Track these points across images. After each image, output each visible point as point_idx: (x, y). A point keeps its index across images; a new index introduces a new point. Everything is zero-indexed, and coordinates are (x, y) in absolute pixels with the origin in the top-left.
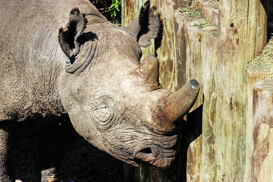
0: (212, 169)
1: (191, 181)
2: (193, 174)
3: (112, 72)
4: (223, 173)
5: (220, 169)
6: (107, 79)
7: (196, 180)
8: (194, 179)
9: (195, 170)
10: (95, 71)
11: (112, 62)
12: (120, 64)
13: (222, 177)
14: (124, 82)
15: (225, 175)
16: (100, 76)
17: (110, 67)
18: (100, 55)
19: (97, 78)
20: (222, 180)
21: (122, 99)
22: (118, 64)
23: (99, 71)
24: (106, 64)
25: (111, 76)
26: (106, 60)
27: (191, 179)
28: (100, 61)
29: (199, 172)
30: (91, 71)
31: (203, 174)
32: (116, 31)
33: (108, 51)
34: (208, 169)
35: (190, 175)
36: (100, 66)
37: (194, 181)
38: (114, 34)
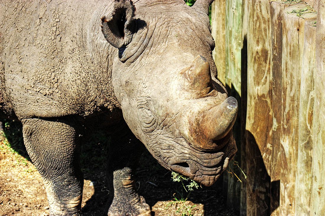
0: (309, 179)
1: (284, 190)
2: (287, 183)
3: (164, 67)
4: (319, 186)
5: (316, 180)
6: (156, 75)
7: (291, 190)
8: (289, 189)
9: (290, 178)
10: (146, 63)
11: (168, 55)
12: (176, 59)
13: (318, 190)
14: (173, 83)
15: (322, 188)
16: (151, 70)
17: (164, 61)
18: (155, 45)
19: (147, 71)
20: (318, 193)
21: (165, 103)
22: (174, 58)
23: (150, 64)
24: (160, 56)
25: (162, 72)
26: (162, 51)
27: (285, 188)
28: (154, 53)
29: (294, 181)
30: (142, 62)
31: (299, 183)
32: (182, 17)
33: (165, 41)
34: (304, 179)
35: (284, 184)
36: (153, 58)
37: (288, 191)
38: (178, 21)
